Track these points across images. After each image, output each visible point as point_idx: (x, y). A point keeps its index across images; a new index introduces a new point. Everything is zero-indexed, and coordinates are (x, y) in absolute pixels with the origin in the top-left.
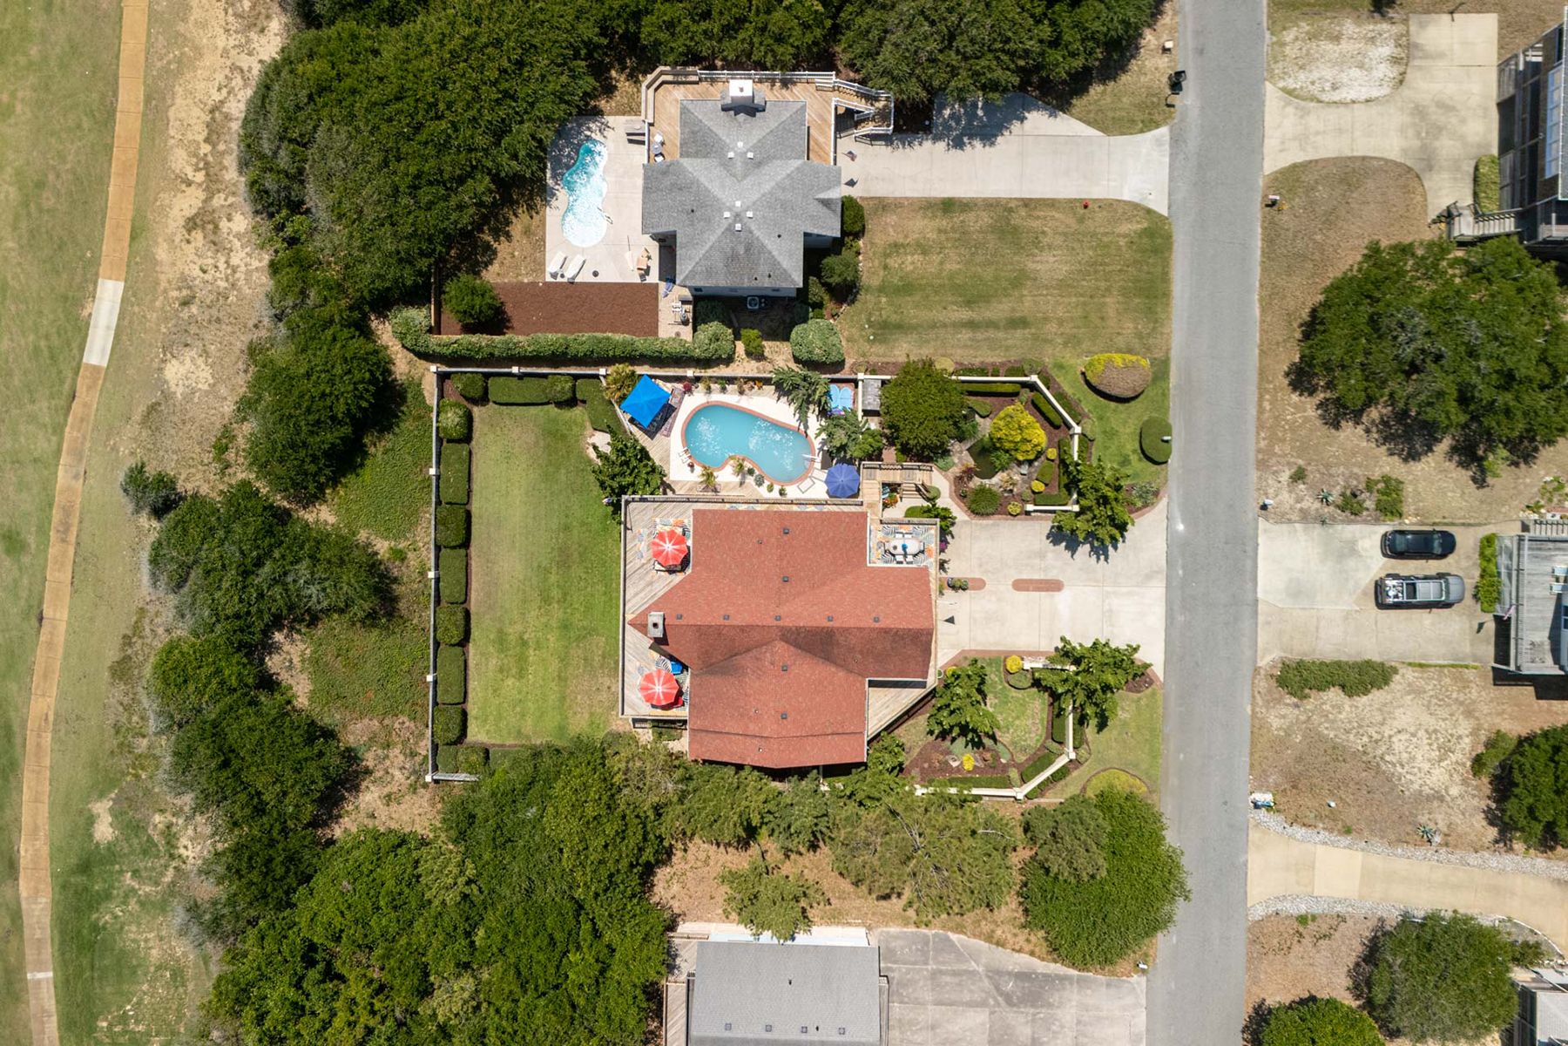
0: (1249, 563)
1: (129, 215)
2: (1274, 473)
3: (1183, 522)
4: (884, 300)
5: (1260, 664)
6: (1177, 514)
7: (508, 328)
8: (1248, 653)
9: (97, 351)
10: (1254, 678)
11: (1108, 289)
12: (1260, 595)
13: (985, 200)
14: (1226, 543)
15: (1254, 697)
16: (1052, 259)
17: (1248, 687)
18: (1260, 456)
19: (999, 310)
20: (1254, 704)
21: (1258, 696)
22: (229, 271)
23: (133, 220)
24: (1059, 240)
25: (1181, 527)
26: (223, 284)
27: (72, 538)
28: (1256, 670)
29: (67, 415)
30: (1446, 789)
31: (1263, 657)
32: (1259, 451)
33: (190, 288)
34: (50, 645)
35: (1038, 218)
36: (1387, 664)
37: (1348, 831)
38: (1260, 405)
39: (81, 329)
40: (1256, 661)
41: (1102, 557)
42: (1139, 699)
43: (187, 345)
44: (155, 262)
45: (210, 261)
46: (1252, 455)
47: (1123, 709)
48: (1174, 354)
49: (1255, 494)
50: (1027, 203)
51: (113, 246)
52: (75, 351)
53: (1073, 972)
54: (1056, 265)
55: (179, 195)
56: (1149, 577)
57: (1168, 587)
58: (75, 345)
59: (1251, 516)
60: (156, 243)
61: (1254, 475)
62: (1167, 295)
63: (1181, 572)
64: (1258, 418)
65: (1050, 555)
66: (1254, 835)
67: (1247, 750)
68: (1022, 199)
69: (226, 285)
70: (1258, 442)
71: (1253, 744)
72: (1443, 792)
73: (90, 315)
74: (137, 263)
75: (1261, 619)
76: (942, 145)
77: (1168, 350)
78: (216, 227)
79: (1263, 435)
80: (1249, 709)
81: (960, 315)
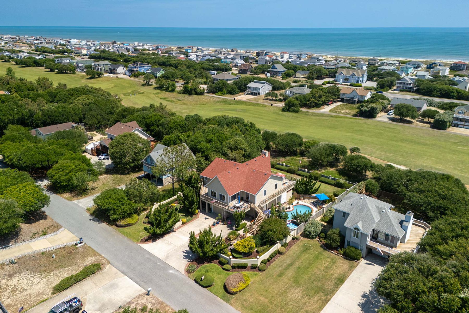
0: (139, 280)
2: (154, 304)
3: (172, 273)
4: (317, 253)
5: (109, 265)
6: (176, 273)
8: (116, 264)
10: (108, 261)
11: (271, 302)
12: (126, 277)
13: (337, 291)
14: (151, 279)
15: (104, 258)
16: (297, 295)
17: (108, 259)
18: (164, 305)
19: (290, 273)
20: (102, 257)
21: (102, 259)
24: (303, 301)
25: (171, 271)
28: (109, 263)
30: (8, 280)
31: (110, 267)
32: (167, 306)
35: (318, 301)
36: (58, 293)
37: (43, 253)
40: (111, 264)
41: (185, 252)
42: (141, 238)
46: (168, 303)
47: (144, 234)
48: (228, 306)
49: (154, 295)
50: (326, 301)
54: (294, 295)
56: (168, 257)
57: (159, 259)
61: (161, 299)
63: (159, 264)
67: (95, 249)
68: (329, 300)
70: (170, 307)
71: (94, 251)
72: (9, 279)
75: (119, 272)
76: (368, 292)
77: (230, 304)
79: (170, 310)
80: (103, 255)
81: (297, 264)
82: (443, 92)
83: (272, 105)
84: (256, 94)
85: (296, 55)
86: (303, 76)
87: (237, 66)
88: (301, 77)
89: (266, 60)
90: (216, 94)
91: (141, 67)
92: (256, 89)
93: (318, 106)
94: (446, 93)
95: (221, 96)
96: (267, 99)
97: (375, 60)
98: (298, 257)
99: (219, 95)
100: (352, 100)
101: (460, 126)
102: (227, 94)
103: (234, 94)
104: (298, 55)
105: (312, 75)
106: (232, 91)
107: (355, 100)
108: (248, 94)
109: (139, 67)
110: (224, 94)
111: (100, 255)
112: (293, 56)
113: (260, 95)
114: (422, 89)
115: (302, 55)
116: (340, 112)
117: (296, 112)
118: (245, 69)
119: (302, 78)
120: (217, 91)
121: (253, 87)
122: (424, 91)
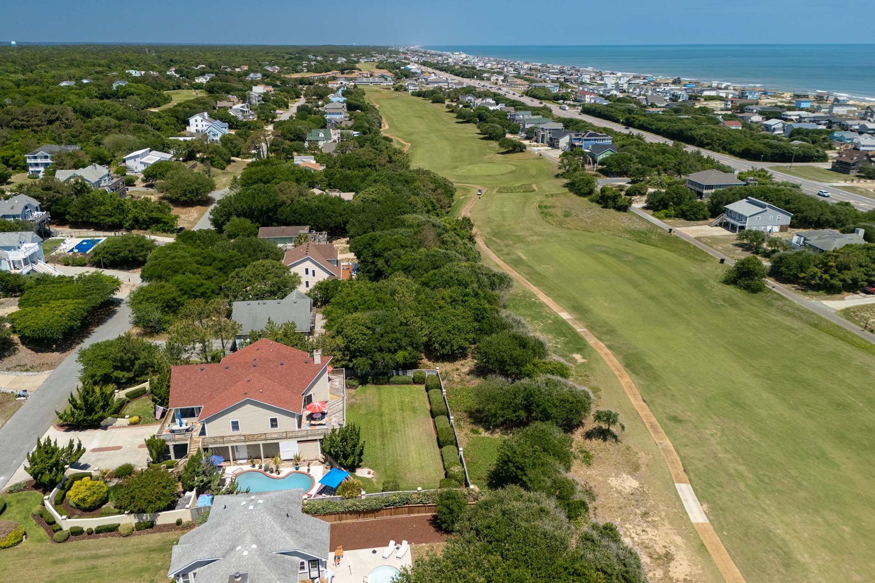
1: (714, 557)
7: (431, 520)
9: (685, 491)
22: (628, 533)
23: (710, 555)
25: (2, 478)
26: (628, 526)
27: (648, 425)
29: (684, 465)
33: (648, 522)
34: (634, 395)
39: (701, 497)
43: (632, 494)
44: (679, 534)
45: (643, 537)
51: (712, 539)
52: (698, 488)
55: (688, 573)
58: (700, 490)
60: (685, 544)
63: (15, 462)
69: (626, 526)
73: (702, 505)
74: (691, 533)
78: (651, 557)
83: (723, 261)
87: (859, 150)
91: (590, 140)
102: (676, 216)
109: (585, 140)
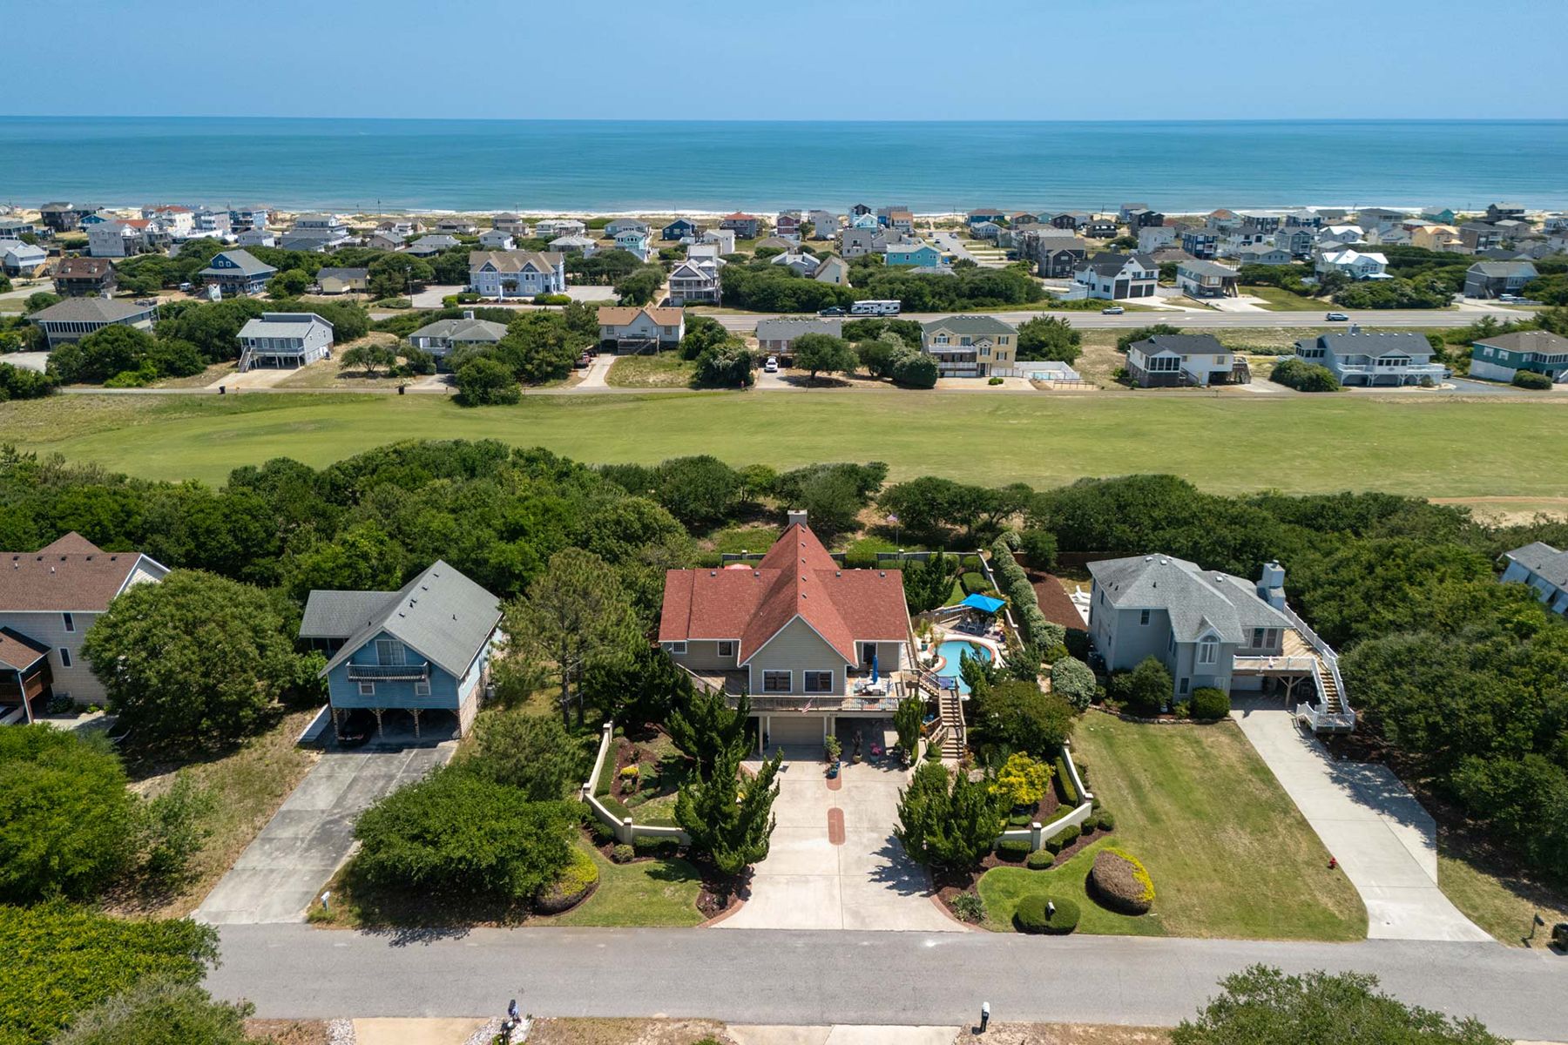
0: (889, 1014)
3: (938, 946)
4: (1136, 737)
5: (729, 1028)
6: (949, 940)
8: (747, 1015)
10: (708, 1021)
14: (914, 989)
15: (679, 1020)
16: (1245, 842)
17: (696, 1014)
18: (1057, 1028)
19: (1162, 804)
20: (667, 1021)
21: (681, 1024)
25: (930, 944)
28: (721, 1024)
31: (740, 1032)
32: (1065, 1027)
35: (1290, 832)
38: (1136, 1029)
40: (734, 1023)
41: (876, 877)
42: (688, 906)
46: (1057, 1019)
47: (677, 891)
48: (1177, 940)
50: (1303, 824)
53: (338, 868)
54: (1240, 844)
56: (855, 914)
57: (844, 932)
59: (961, 1017)
61: (1026, 1021)
62: (1255, 935)
63: (866, 944)
64: (1117, 1027)
65: (875, 835)
66: (461, 1025)
67: (598, 1013)
68: (1305, 821)
70: (1079, 1026)
71: (605, 1021)
75: (801, 1030)
76: (1329, 770)
77: (1173, 934)
79: (1091, 1031)
80: (662, 1016)
81: (1145, 780)
82: (804, 297)
83: (401, 391)
84: (291, 363)
85: (227, 216)
86: (348, 288)
88: (345, 289)
89: (126, 239)
90: (110, 381)
92: (285, 343)
93: (560, 373)
94: (810, 300)
95: (139, 386)
96: (352, 375)
97: (511, 221)
98: (1122, 765)
99: (129, 386)
100: (645, 343)
101: (947, 373)
102: (161, 376)
103: (191, 373)
104: (233, 215)
105: (390, 279)
106: (178, 364)
107: (653, 341)
108: (253, 366)
110: (148, 379)
111: (654, 1021)
112: (212, 218)
113: (308, 362)
114: (750, 295)
115: (250, 214)
116: (644, 382)
117: (510, 401)
118: (89, 276)
119: (347, 292)
120: (111, 371)
121: (271, 340)
122: (754, 298)
